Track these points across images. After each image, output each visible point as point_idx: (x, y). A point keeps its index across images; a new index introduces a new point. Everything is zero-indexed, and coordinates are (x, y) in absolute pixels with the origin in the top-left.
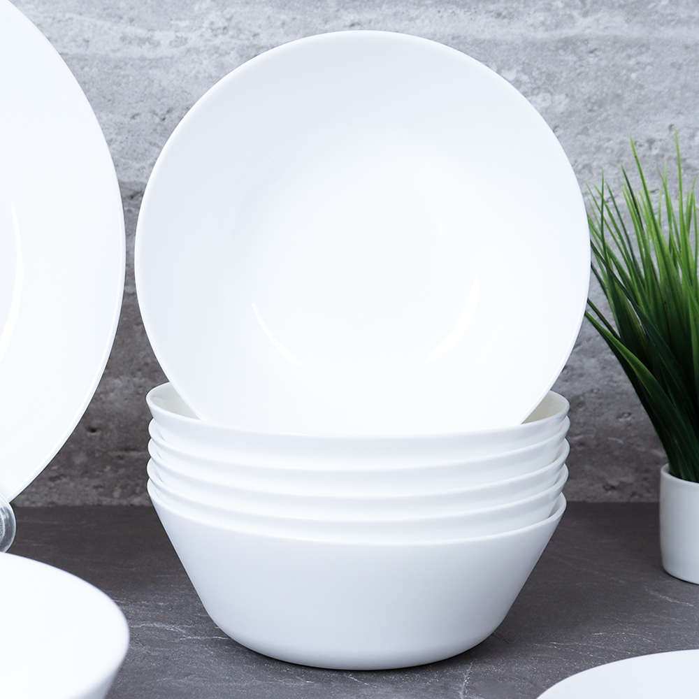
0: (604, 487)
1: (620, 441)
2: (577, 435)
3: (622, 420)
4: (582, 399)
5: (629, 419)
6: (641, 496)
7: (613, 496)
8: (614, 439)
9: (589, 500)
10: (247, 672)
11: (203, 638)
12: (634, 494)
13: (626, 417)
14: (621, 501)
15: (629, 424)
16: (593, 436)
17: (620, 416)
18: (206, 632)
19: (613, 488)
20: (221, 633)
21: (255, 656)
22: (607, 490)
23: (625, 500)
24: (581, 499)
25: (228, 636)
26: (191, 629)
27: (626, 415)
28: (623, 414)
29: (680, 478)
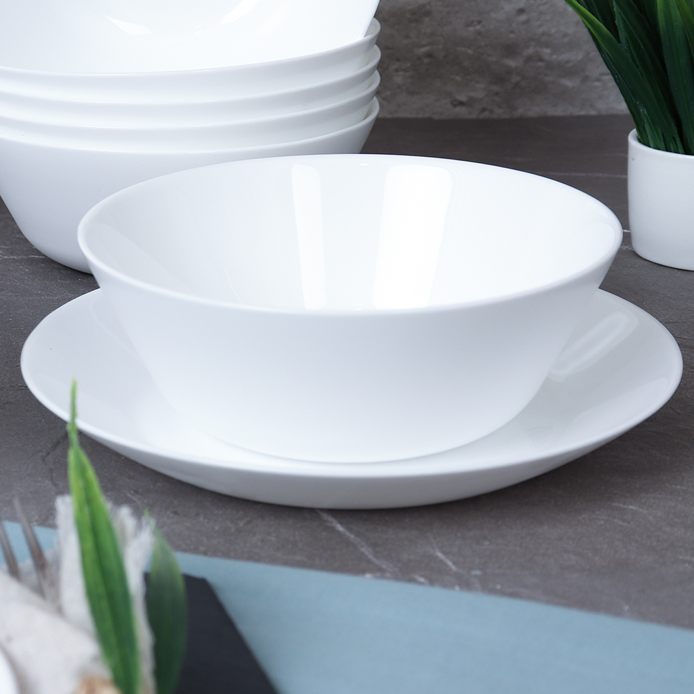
0: (452, 103)
1: (470, 52)
2: (424, 46)
3: (471, 29)
4: (428, 7)
5: (478, 27)
6: (492, 112)
7: (462, 112)
8: (463, 49)
9: (436, 117)
10: (60, 287)
11: (20, 257)
12: (484, 110)
13: (475, 26)
14: (470, 117)
15: (479, 33)
16: (441, 47)
17: (468, 25)
18: (23, 252)
19: (461, 103)
20: (38, 252)
21: (69, 272)
22: (455, 106)
23: (474, 116)
24: (427, 115)
25: (44, 255)
26: (8, 250)
27: (475, 23)
28: (473, 22)
29: (649, 146)
